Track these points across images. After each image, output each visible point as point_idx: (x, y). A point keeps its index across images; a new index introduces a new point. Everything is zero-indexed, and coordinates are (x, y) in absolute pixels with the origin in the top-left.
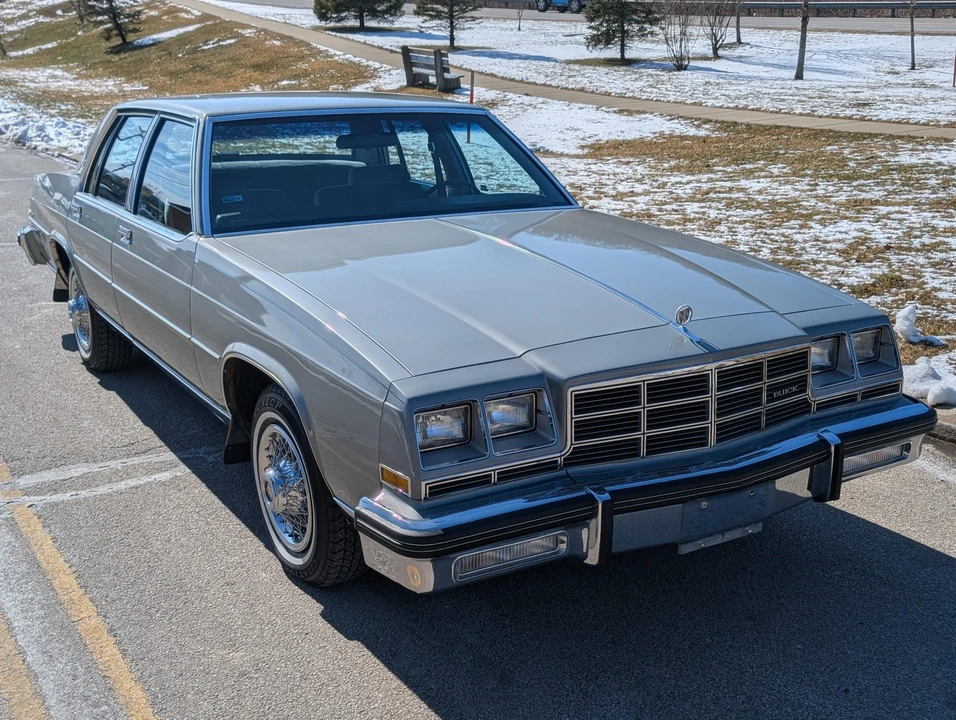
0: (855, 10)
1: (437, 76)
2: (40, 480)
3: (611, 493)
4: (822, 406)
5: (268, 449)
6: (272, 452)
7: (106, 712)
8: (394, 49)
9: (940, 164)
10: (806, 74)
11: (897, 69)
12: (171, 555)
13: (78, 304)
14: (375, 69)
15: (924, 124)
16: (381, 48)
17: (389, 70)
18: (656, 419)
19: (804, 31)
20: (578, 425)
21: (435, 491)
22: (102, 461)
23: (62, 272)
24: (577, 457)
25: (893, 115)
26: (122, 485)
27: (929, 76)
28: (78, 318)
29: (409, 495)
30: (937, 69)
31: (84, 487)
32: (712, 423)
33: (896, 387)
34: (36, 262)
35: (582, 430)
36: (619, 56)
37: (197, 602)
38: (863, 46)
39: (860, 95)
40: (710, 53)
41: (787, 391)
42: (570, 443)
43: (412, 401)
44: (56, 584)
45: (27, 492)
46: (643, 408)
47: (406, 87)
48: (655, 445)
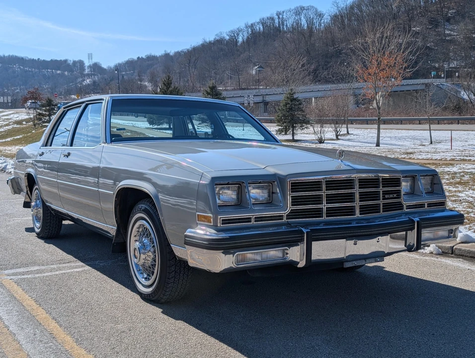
0: (402, 122)
2: (15, 271)
3: (310, 229)
4: (409, 207)
5: (136, 236)
6: (137, 238)
7: (51, 345)
9: (449, 171)
10: (380, 145)
11: (424, 144)
12: (84, 294)
13: (36, 204)
15: (439, 160)
18: (330, 199)
20: (293, 198)
21: (225, 222)
22: (47, 265)
23: (29, 192)
24: (293, 214)
25: (424, 157)
26: (57, 273)
27: (439, 146)
28: (36, 211)
29: (212, 224)
30: (443, 143)
31: (37, 273)
32: (357, 204)
33: (443, 204)
34: (15, 193)
35: (295, 201)
36: (291, 138)
37: (97, 309)
38: (407, 135)
39: (408, 151)
40: (335, 138)
41: (391, 196)
42: (290, 208)
43: (213, 179)
44: (24, 304)
45: (8, 275)
46: (324, 193)
48: (330, 212)
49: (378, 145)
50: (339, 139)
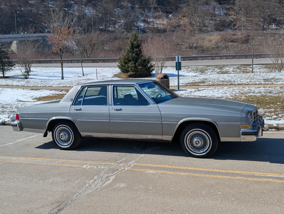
10: (64, 78)
19: (62, 67)
20: (254, 117)
24: (253, 122)
29: (249, 128)
36: (3, 76)
46: (256, 115)
49: (63, 78)
50: (30, 75)
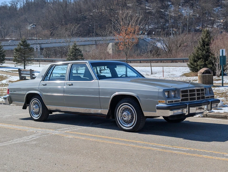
1: (31, 77)
3: (189, 104)
4: (206, 98)
8: (7, 71)
11: (148, 74)
14: (6, 76)
16: (3, 71)
17: (11, 76)
18: (191, 95)
20: (182, 95)
21: (168, 102)
24: (182, 100)
29: (165, 103)
30: (158, 74)
32: (196, 97)
33: (214, 97)
41: (203, 94)
42: (181, 98)
43: (163, 90)
46: (189, 93)
47: (19, 80)
48: (190, 99)
